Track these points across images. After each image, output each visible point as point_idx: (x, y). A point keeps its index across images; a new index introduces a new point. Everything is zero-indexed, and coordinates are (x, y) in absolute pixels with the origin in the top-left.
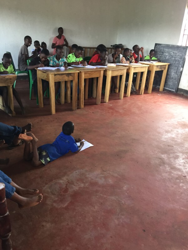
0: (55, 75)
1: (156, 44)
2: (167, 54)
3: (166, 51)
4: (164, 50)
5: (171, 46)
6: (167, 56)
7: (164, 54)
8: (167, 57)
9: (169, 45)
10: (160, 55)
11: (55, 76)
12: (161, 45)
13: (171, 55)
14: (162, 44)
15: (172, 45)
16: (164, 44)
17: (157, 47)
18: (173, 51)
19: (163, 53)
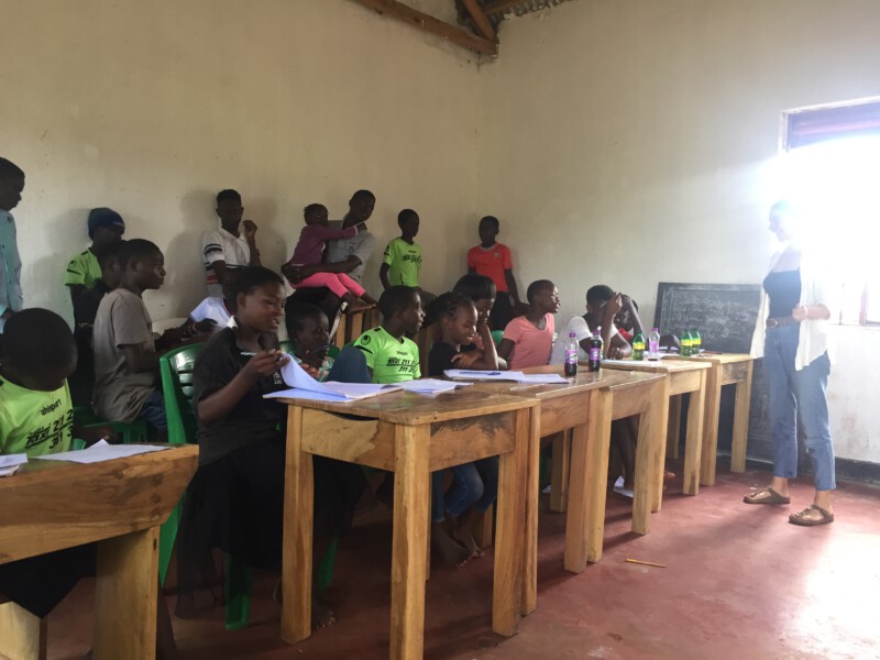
0: (435, 427)
1: (663, 287)
2: (722, 321)
3: (714, 308)
4: (702, 306)
6: (721, 327)
7: (710, 320)
8: (727, 330)
10: (688, 324)
11: (432, 434)
13: (743, 323)
15: (740, 286)
16: (706, 285)
17: (669, 298)
18: (750, 309)
19: (701, 316)
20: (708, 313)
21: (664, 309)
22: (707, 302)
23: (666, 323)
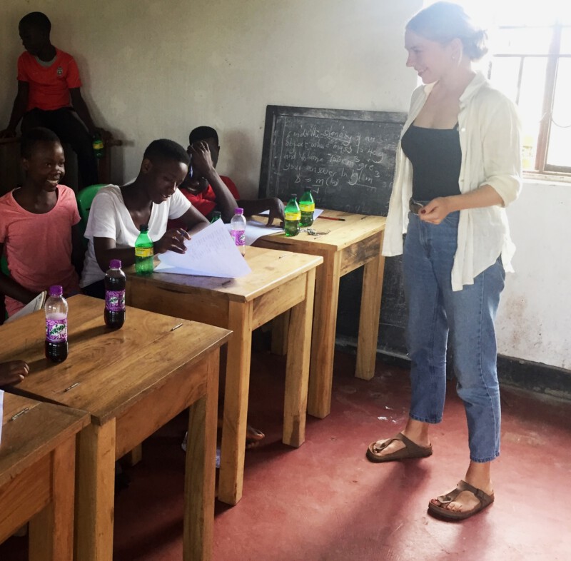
1: (272, 111)
2: (349, 163)
3: (340, 143)
4: (324, 141)
5: (367, 118)
6: (348, 171)
7: (333, 160)
8: (355, 175)
9: (359, 113)
10: (305, 164)
12: (305, 115)
14: (307, 110)
15: (373, 113)
16: (323, 110)
17: (280, 126)
19: (321, 153)
20: (331, 149)
21: (273, 143)
22: (329, 134)
23: (276, 162)
